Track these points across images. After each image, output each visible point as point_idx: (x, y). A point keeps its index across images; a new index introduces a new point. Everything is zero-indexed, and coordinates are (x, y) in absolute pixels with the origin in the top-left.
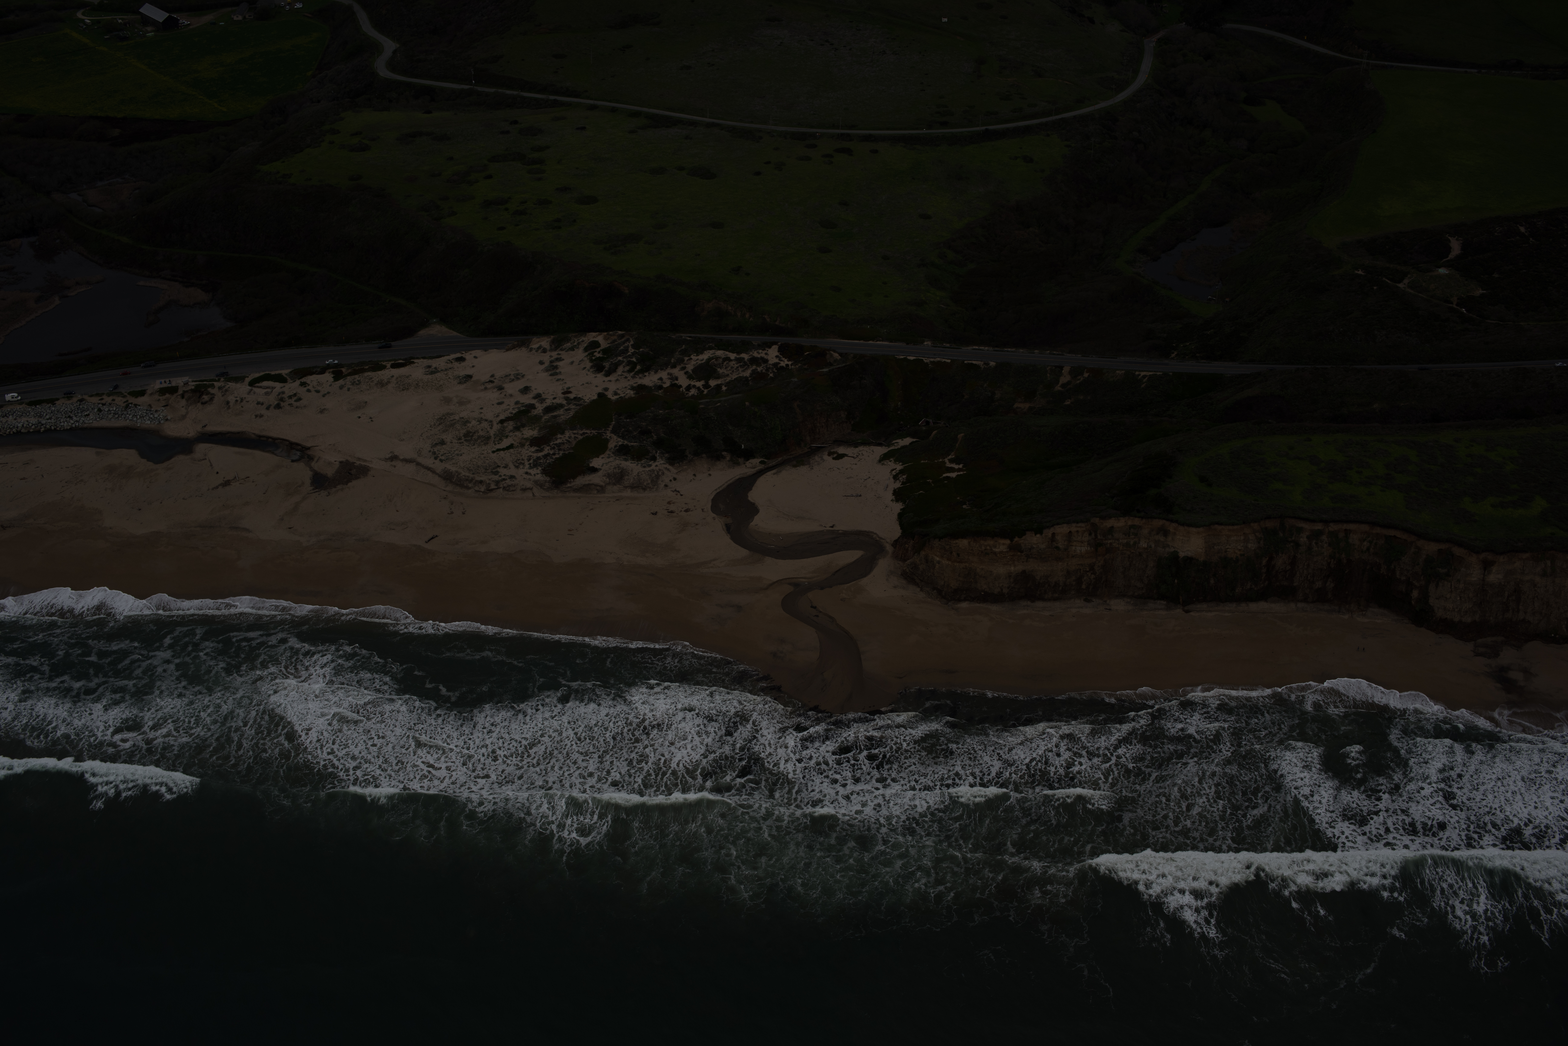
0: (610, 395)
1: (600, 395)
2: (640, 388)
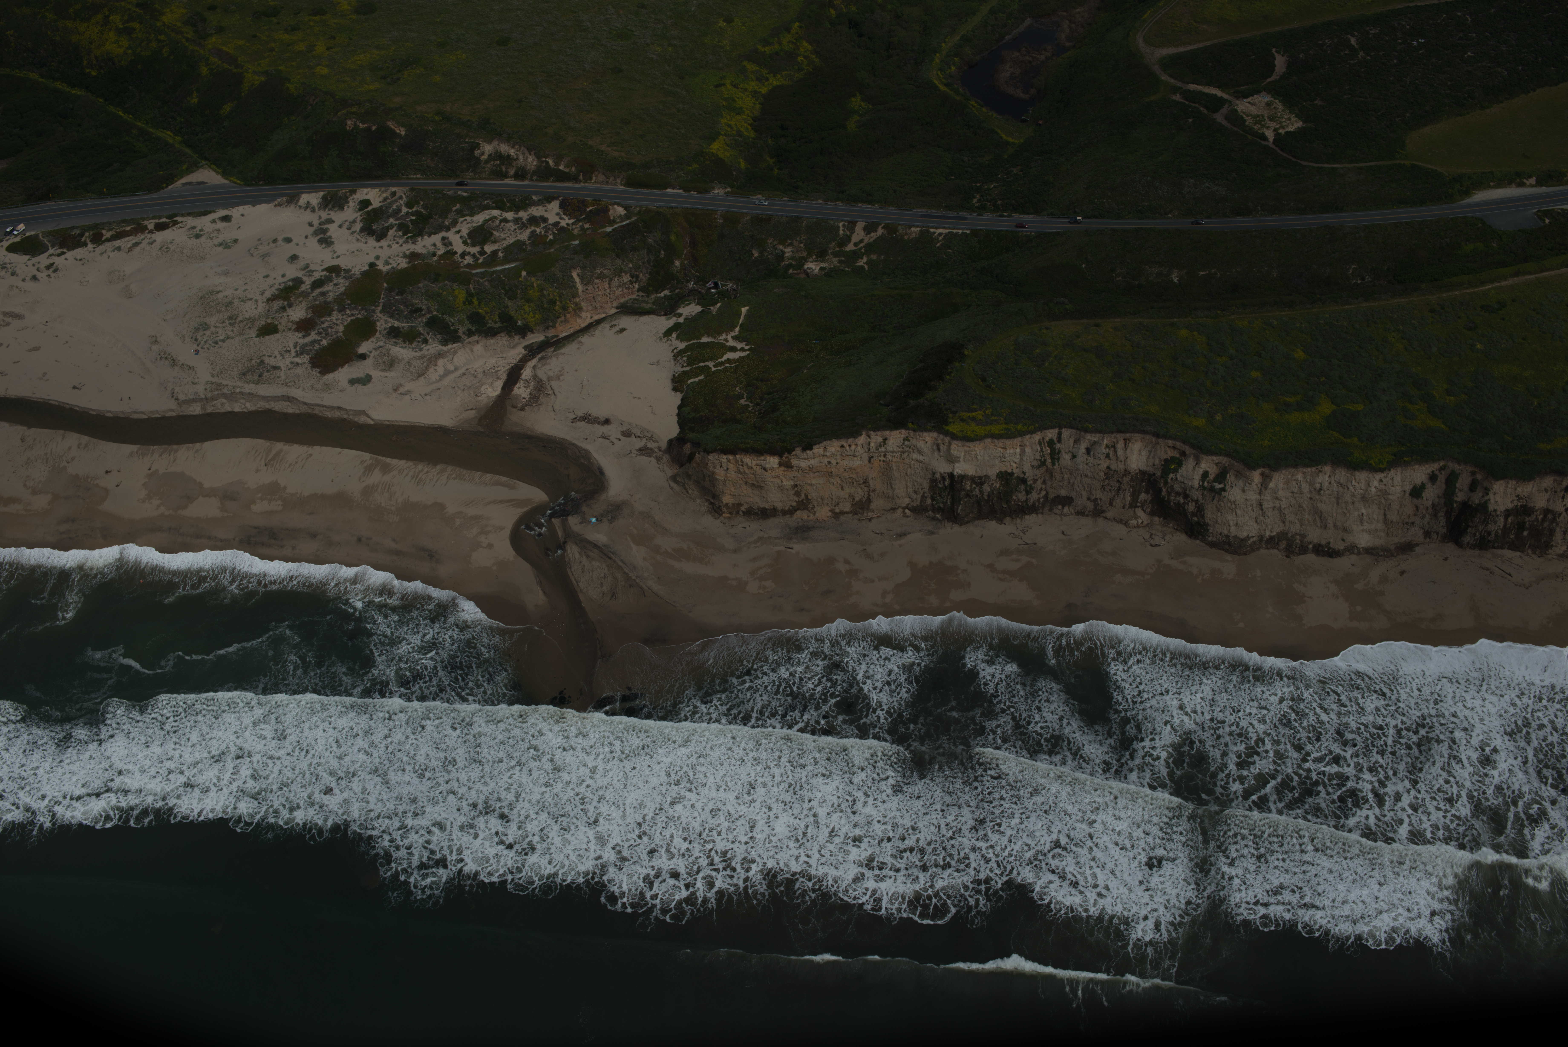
0: (381, 266)
1: (372, 265)
2: (413, 256)
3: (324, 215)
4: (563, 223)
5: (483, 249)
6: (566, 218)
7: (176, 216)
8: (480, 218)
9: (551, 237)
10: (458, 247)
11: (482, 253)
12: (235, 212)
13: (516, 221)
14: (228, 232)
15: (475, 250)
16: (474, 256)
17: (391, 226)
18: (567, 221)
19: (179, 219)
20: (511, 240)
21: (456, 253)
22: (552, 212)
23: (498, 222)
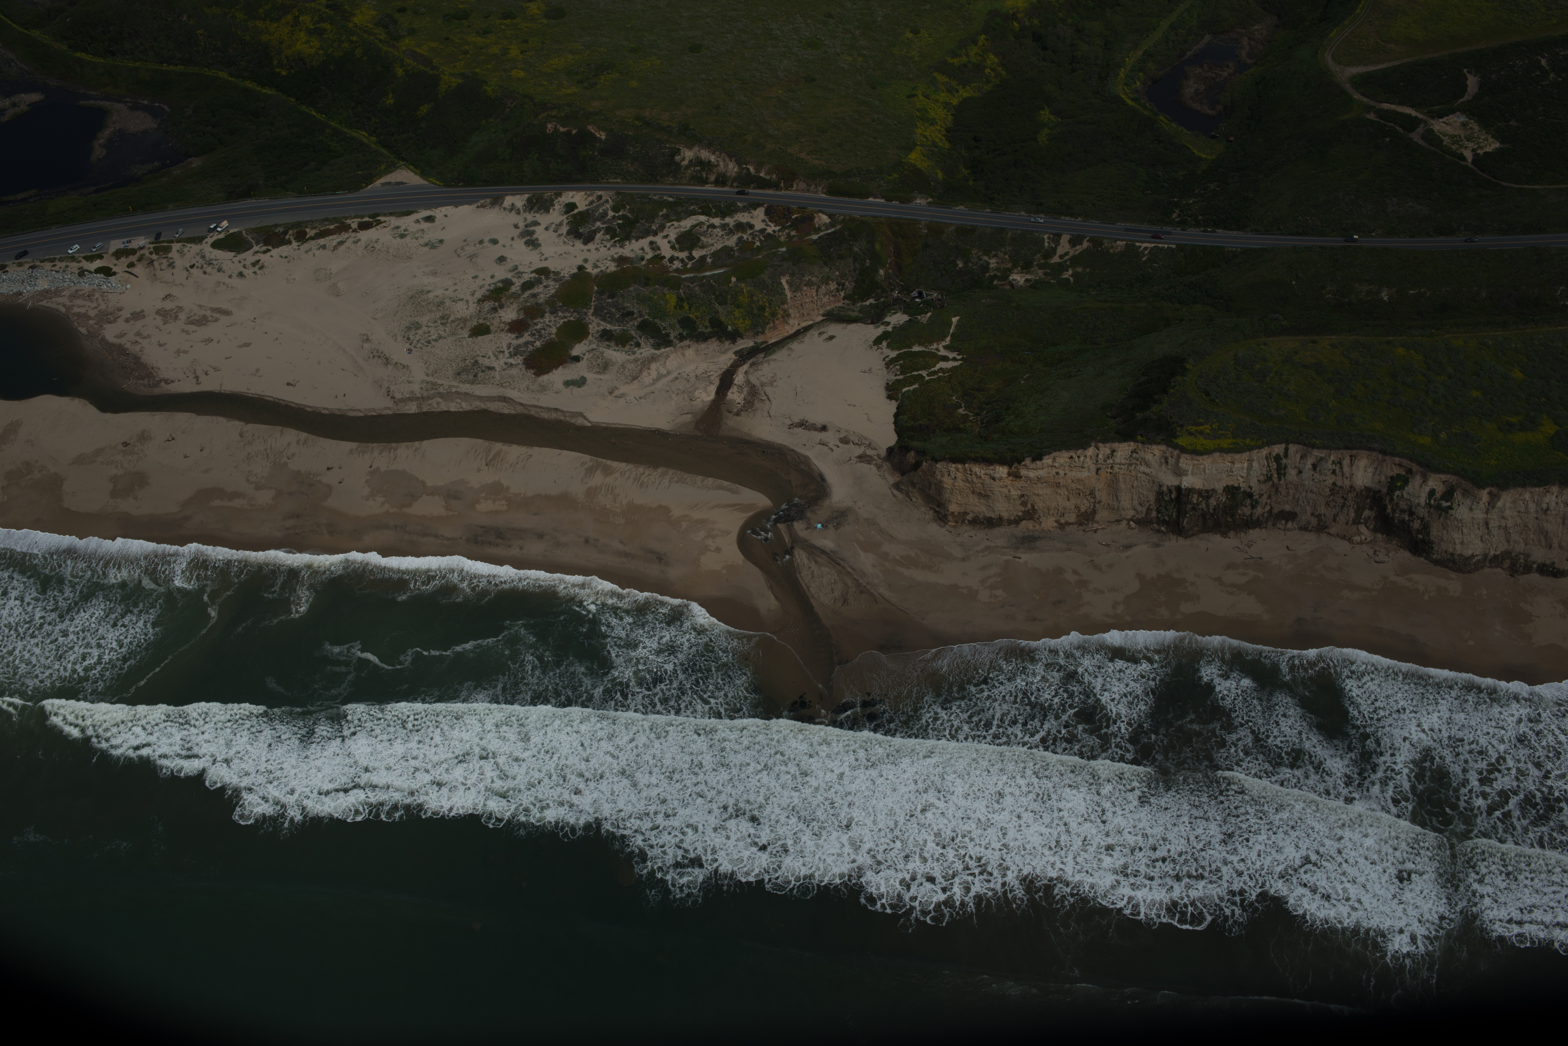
0: (589, 269)
1: (581, 268)
2: (621, 260)
3: (530, 217)
4: (770, 230)
5: (691, 254)
6: (772, 225)
7: (378, 215)
8: (687, 224)
9: (758, 244)
10: (666, 251)
11: (691, 258)
12: (439, 213)
13: (724, 227)
14: (432, 233)
15: (683, 255)
16: (682, 261)
17: (598, 230)
18: (773, 228)
19: (382, 218)
20: (719, 246)
21: (664, 257)
22: (758, 218)
23: (705, 228)
